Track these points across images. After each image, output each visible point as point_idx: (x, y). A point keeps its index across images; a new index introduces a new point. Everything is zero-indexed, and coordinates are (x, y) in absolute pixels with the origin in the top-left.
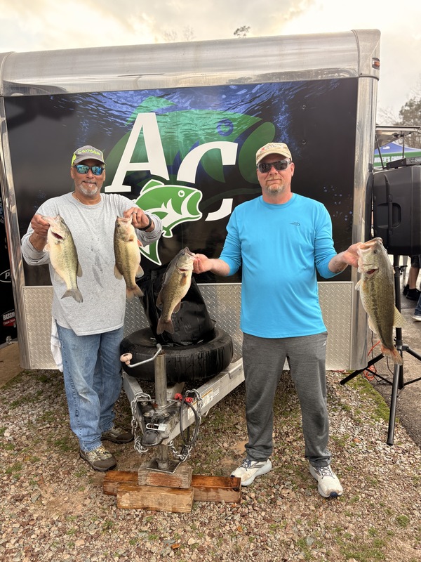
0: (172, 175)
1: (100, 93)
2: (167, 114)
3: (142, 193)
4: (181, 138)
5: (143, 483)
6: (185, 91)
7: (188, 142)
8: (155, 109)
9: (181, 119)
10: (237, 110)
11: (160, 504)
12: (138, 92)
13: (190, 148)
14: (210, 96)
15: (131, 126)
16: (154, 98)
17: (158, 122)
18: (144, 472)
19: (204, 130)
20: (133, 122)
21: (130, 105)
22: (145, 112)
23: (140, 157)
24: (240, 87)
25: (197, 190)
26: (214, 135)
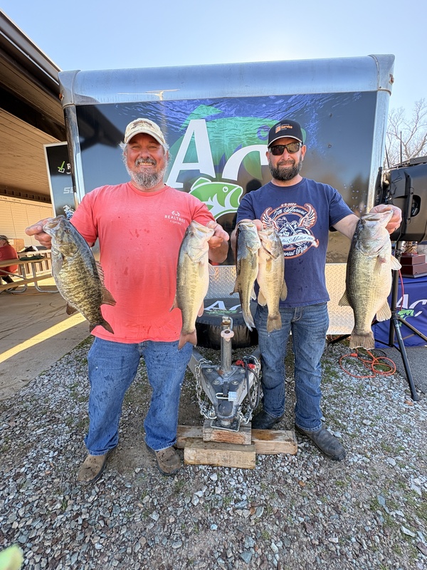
0: (218, 174)
1: (158, 102)
2: (215, 120)
3: (192, 189)
4: (226, 142)
5: (208, 439)
6: (231, 101)
7: (232, 145)
8: (205, 116)
9: (227, 125)
10: (275, 117)
11: (226, 461)
12: (190, 101)
13: (233, 150)
14: (253, 105)
15: (184, 131)
16: (204, 107)
17: (207, 127)
18: (208, 430)
19: (246, 135)
20: (186, 127)
21: (184, 113)
22: (196, 118)
23: (191, 157)
24: (278, 98)
25: (238, 187)
26: (254, 139)
